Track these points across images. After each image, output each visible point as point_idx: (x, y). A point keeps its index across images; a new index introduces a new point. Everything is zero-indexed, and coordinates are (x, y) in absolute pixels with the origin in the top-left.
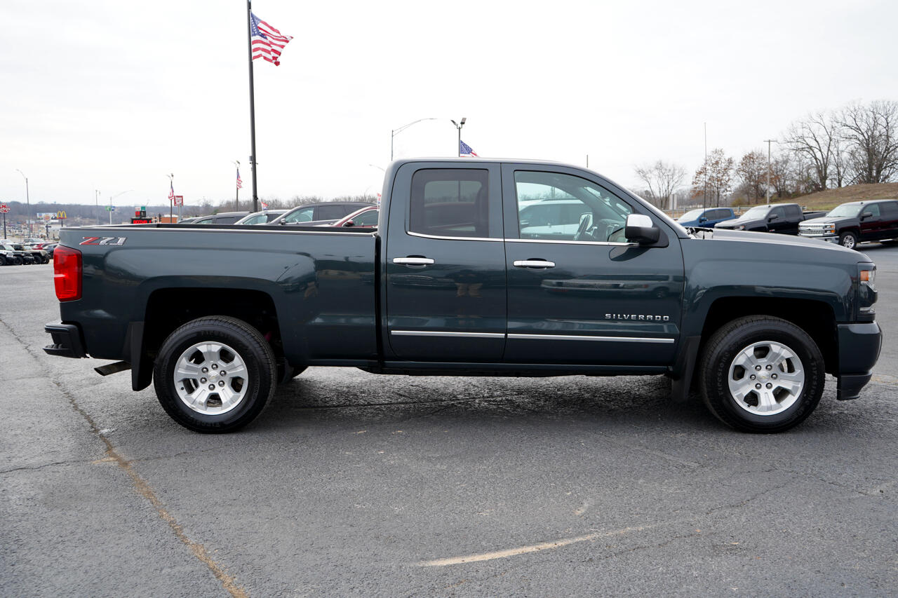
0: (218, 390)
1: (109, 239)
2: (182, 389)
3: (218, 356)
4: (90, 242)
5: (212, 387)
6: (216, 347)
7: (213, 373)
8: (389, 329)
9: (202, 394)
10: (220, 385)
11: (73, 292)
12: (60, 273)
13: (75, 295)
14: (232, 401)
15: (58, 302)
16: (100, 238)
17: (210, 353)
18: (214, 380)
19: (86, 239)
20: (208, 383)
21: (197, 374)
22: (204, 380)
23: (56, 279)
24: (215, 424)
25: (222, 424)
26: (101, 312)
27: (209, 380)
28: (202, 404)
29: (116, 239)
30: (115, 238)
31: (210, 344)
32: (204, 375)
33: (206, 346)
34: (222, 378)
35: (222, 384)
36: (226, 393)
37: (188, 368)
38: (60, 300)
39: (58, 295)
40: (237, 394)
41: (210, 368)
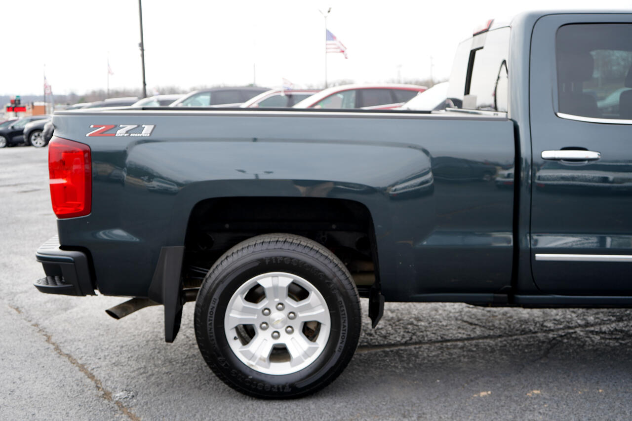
0: (284, 339)
1: (129, 127)
2: (235, 338)
3: (285, 292)
4: (101, 133)
5: (276, 335)
6: (284, 279)
7: (277, 316)
8: (532, 252)
9: (262, 345)
10: (288, 332)
11: (79, 204)
12: (58, 177)
13: (82, 209)
14: (307, 355)
15: (54, 218)
16: (116, 126)
17: (275, 288)
18: (280, 324)
19: (96, 127)
20: (271, 330)
21: (255, 317)
22: (265, 326)
23: (52, 186)
24: (284, 387)
25: (293, 386)
26: (119, 233)
27: (273, 326)
28: (264, 360)
29: (139, 128)
30: (139, 126)
31: (277, 276)
32: (265, 319)
33: (270, 278)
34: (291, 323)
35: (290, 330)
36: (297, 344)
37: (244, 311)
38: (59, 216)
39: (55, 210)
40: (312, 345)
41: (273, 309)
